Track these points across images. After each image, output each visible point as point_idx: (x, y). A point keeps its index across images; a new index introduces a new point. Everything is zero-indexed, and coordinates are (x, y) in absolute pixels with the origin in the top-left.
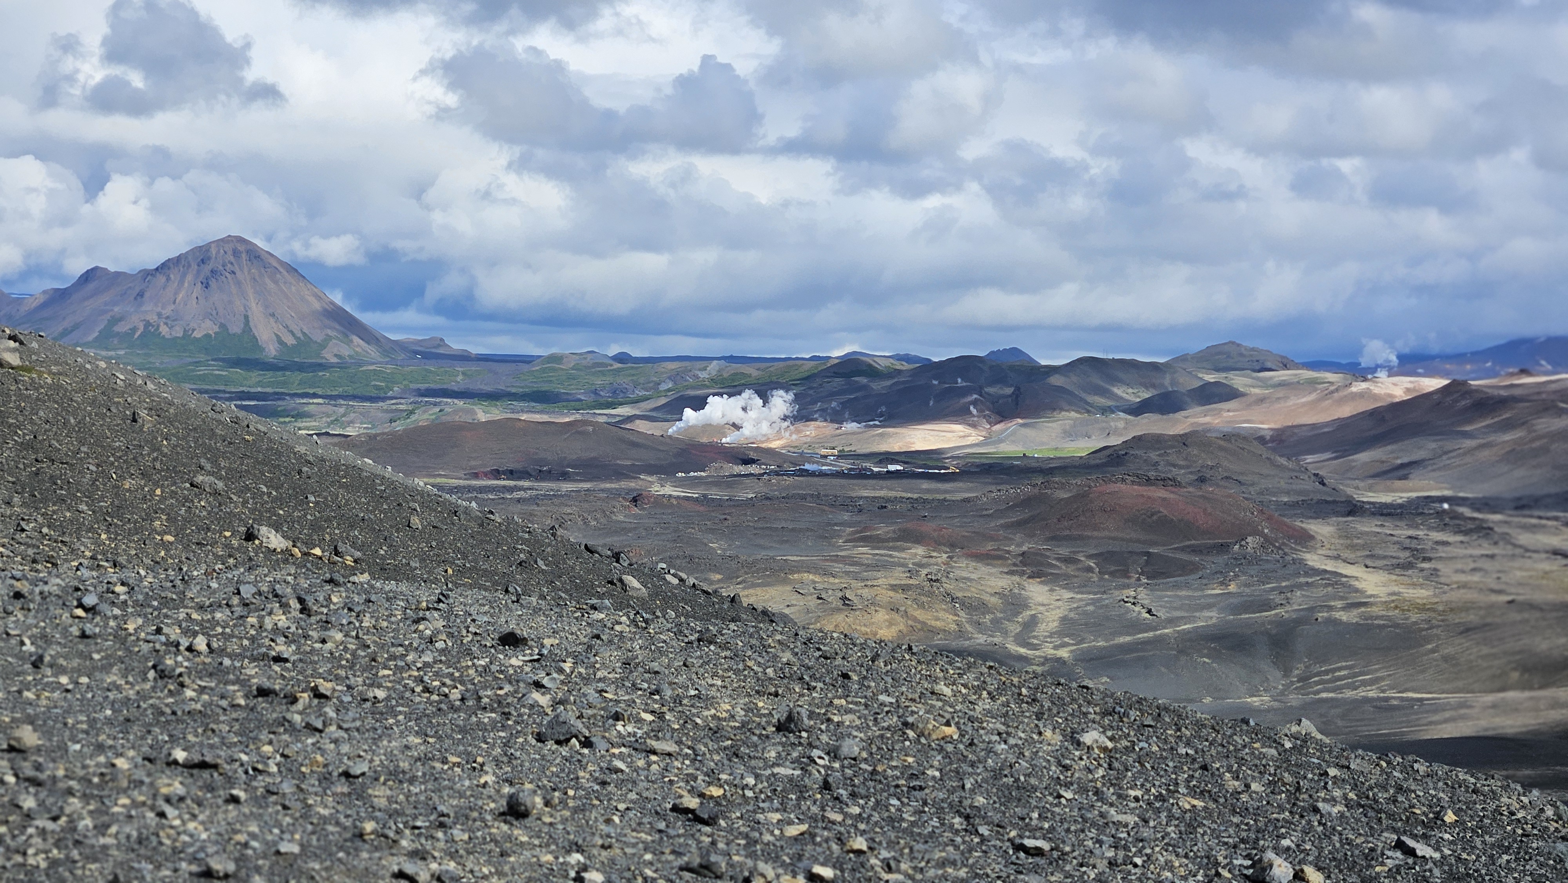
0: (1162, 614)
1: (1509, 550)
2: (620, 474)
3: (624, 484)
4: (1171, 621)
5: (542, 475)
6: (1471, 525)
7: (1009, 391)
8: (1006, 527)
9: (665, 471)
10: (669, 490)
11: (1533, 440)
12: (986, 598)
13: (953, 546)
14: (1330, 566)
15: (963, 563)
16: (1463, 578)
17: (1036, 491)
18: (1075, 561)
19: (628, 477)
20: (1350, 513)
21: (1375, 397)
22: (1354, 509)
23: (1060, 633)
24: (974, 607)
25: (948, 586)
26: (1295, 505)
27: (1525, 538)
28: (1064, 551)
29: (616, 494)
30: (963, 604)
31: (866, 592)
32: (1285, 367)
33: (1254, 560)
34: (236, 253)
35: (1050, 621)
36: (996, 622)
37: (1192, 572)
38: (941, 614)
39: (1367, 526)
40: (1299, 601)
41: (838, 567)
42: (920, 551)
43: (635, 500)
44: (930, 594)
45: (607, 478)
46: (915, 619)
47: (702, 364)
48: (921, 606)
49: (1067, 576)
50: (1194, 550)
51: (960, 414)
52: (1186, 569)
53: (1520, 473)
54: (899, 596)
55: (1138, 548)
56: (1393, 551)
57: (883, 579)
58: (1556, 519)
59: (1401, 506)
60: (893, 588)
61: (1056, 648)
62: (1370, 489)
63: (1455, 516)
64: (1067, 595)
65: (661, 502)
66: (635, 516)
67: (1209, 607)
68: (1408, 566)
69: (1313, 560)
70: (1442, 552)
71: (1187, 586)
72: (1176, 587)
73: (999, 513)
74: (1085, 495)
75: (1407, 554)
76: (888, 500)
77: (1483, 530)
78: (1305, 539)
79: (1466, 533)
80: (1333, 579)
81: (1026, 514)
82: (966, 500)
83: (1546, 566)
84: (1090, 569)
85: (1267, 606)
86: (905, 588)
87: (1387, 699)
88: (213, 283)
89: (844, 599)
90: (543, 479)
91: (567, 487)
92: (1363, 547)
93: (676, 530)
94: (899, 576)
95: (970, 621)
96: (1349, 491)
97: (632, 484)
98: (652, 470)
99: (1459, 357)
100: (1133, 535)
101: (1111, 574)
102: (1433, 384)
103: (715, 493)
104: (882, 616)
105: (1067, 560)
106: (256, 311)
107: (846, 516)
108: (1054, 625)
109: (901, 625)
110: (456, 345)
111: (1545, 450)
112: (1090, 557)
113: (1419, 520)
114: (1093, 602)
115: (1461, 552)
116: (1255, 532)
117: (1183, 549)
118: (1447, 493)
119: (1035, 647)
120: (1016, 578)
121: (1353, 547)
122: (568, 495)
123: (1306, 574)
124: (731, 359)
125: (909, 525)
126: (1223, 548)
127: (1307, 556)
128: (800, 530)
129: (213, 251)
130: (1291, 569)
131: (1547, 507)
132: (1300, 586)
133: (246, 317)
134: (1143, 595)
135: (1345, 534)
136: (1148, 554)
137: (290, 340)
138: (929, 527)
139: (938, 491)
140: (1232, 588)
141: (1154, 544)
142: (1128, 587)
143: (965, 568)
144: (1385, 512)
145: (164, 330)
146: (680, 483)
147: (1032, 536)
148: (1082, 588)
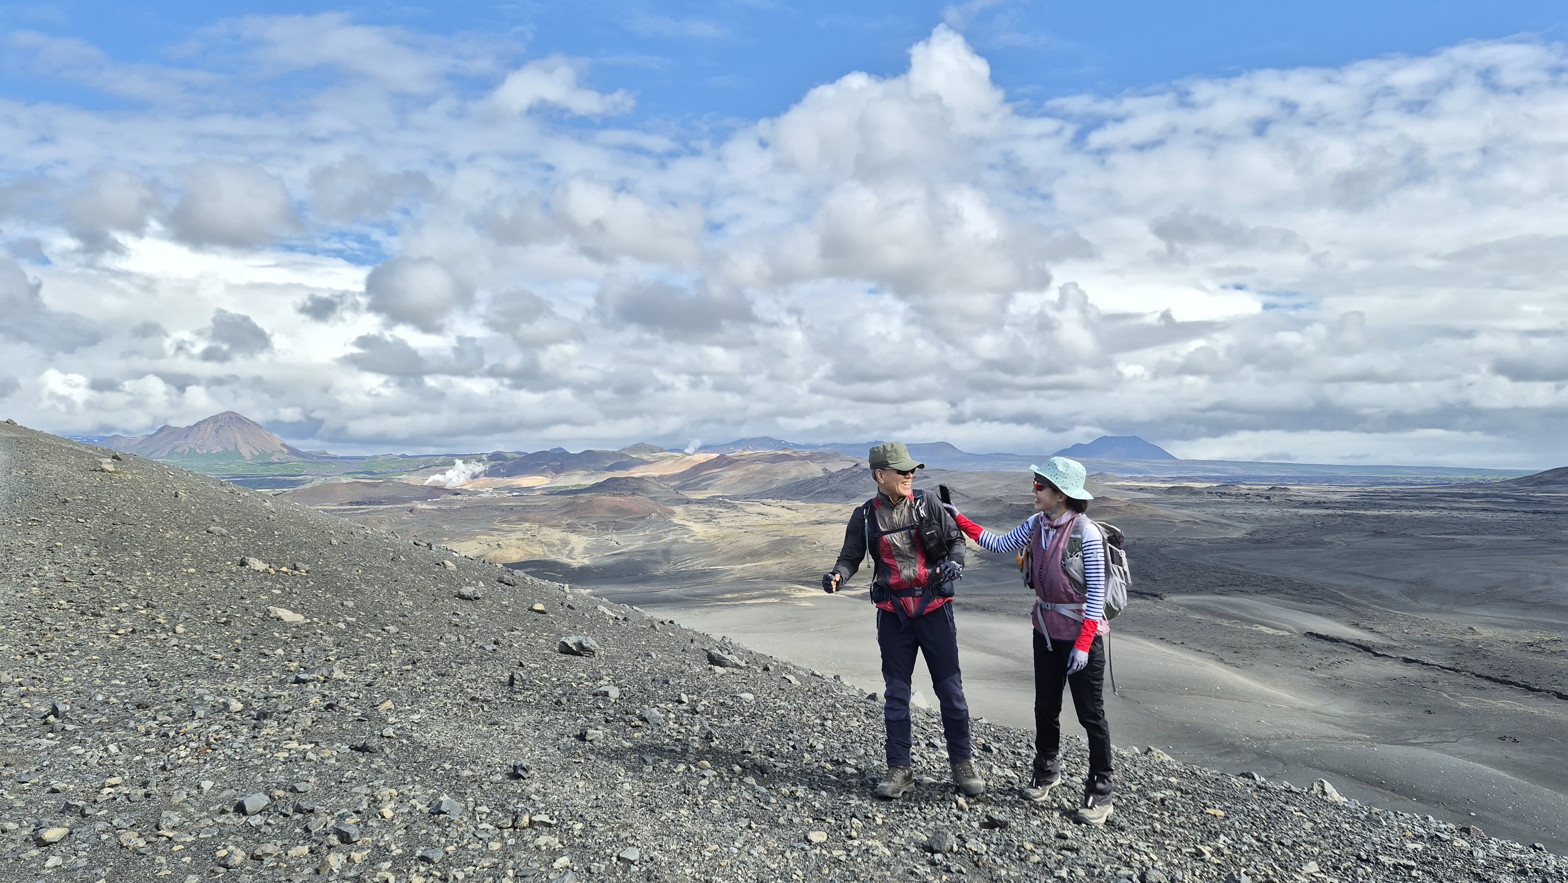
0: (622, 544)
1: (744, 514)
2: (404, 501)
3: (406, 505)
4: (625, 546)
5: (371, 503)
6: (730, 505)
7: (559, 463)
8: (561, 514)
9: (423, 499)
10: (425, 506)
11: (749, 474)
12: (554, 541)
13: (540, 522)
14: (682, 522)
15: (545, 528)
16: (728, 524)
17: (572, 500)
18: (589, 526)
19: (407, 502)
20: (687, 503)
21: (694, 461)
22: (689, 502)
23: (584, 553)
24: (550, 545)
25: (539, 538)
26: (668, 501)
27: (748, 509)
28: (584, 522)
29: (403, 509)
30: (545, 544)
31: (506, 542)
32: (661, 451)
33: (655, 522)
34: (230, 418)
35: (579, 549)
36: (558, 550)
37: (632, 527)
38: (537, 548)
39: (694, 507)
40: (671, 537)
41: (495, 533)
42: (527, 525)
43: (411, 511)
44: (532, 541)
45: (399, 503)
46: (527, 551)
47: (437, 457)
48: (529, 546)
49: (585, 531)
50: (632, 519)
51: (540, 473)
52: (630, 526)
53: (744, 486)
54: (520, 542)
55: (611, 519)
56: (704, 516)
57: (513, 536)
58: (758, 502)
59: (705, 500)
60: (518, 539)
61: (583, 558)
62: (694, 494)
63: (725, 502)
64: (585, 538)
65: (422, 511)
66: (411, 517)
67: (639, 540)
68: (709, 521)
69: (676, 520)
70: (721, 515)
71: (630, 532)
72: (627, 533)
73: (558, 509)
74: (590, 501)
75: (708, 517)
76: (514, 506)
77: (735, 507)
78: (672, 513)
79: (728, 508)
80: (682, 527)
81: (568, 509)
82: (544, 505)
83: (756, 518)
84: (594, 528)
85: (660, 538)
86: (522, 539)
87: (705, 570)
88: (220, 431)
89: (498, 545)
90: (371, 505)
91: (381, 507)
92: (693, 515)
93: (429, 522)
94: (520, 535)
95: (548, 550)
96: (687, 495)
97: (409, 505)
98: (417, 499)
99: (722, 446)
100: (610, 515)
101: (602, 530)
102: (714, 456)
103: (444, 507)
104: (514, 550)
105: (585, 526)
106: (240, 442)
107: (497, 513)
108: (581, 550)
109: (521, 553)
110: (332, 453)
111: (753, 478)
112: (594, 524)
113: (712, 504)
114: (596, 541)
115: (728, 515)
116: (654, 512)
117: (628, 519)
118: (721, 494)
119: (574, 559)
120: (566, 533)
121: (690, 515)
122: (383, 510)
123: (674, 526)
124: (448, 455)
125: (523, 515)
126: (643, 518)
127: (672, 519)
128: (479, 520)
129: (220, 418)
130: (668, 524)
131: (755, 498)
132: (671, 531)
133: (236, 444)
134: (615, 537)
135: (687, 511)
136: (615, 522)
137: (257, 453)
138: (530, 516)
139: (534, 502)
140: (647, 532)
141: (618, 518)
142: (608, 534)
143: (546, 530)
144: (700, 502)
145: (198, 450)
146: (430, 503)
147: (570, 517)
148: (592, 535)
